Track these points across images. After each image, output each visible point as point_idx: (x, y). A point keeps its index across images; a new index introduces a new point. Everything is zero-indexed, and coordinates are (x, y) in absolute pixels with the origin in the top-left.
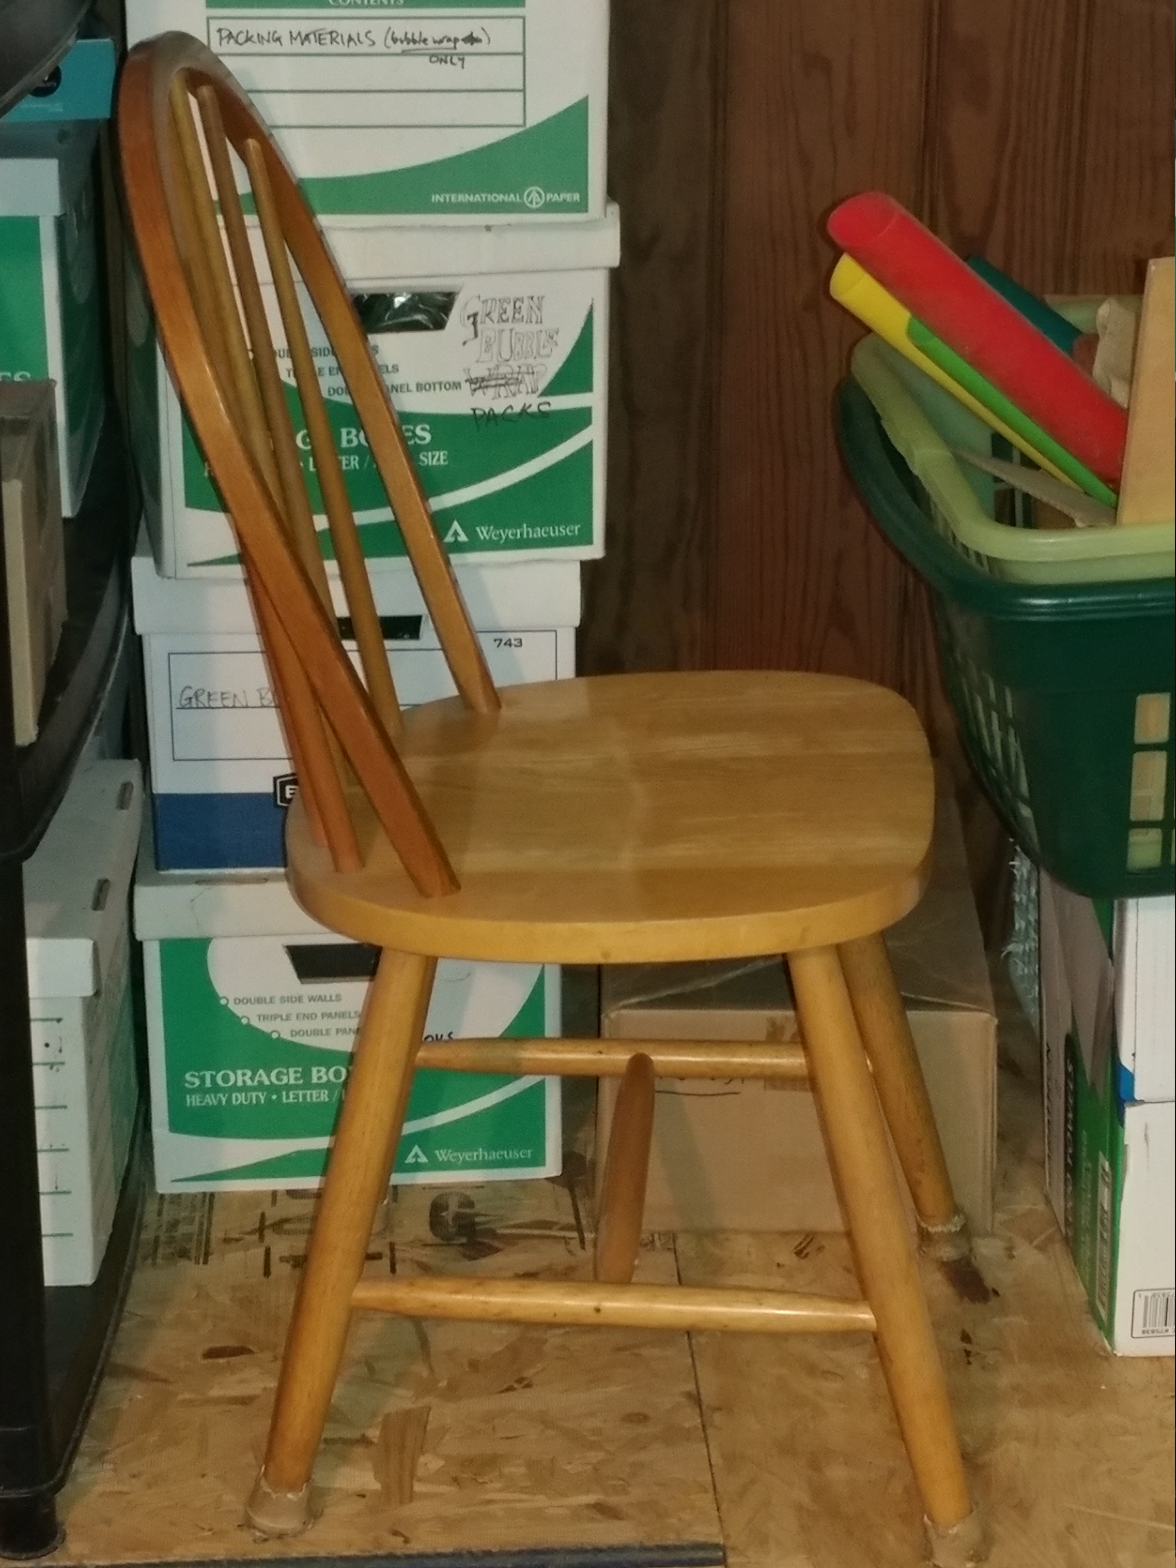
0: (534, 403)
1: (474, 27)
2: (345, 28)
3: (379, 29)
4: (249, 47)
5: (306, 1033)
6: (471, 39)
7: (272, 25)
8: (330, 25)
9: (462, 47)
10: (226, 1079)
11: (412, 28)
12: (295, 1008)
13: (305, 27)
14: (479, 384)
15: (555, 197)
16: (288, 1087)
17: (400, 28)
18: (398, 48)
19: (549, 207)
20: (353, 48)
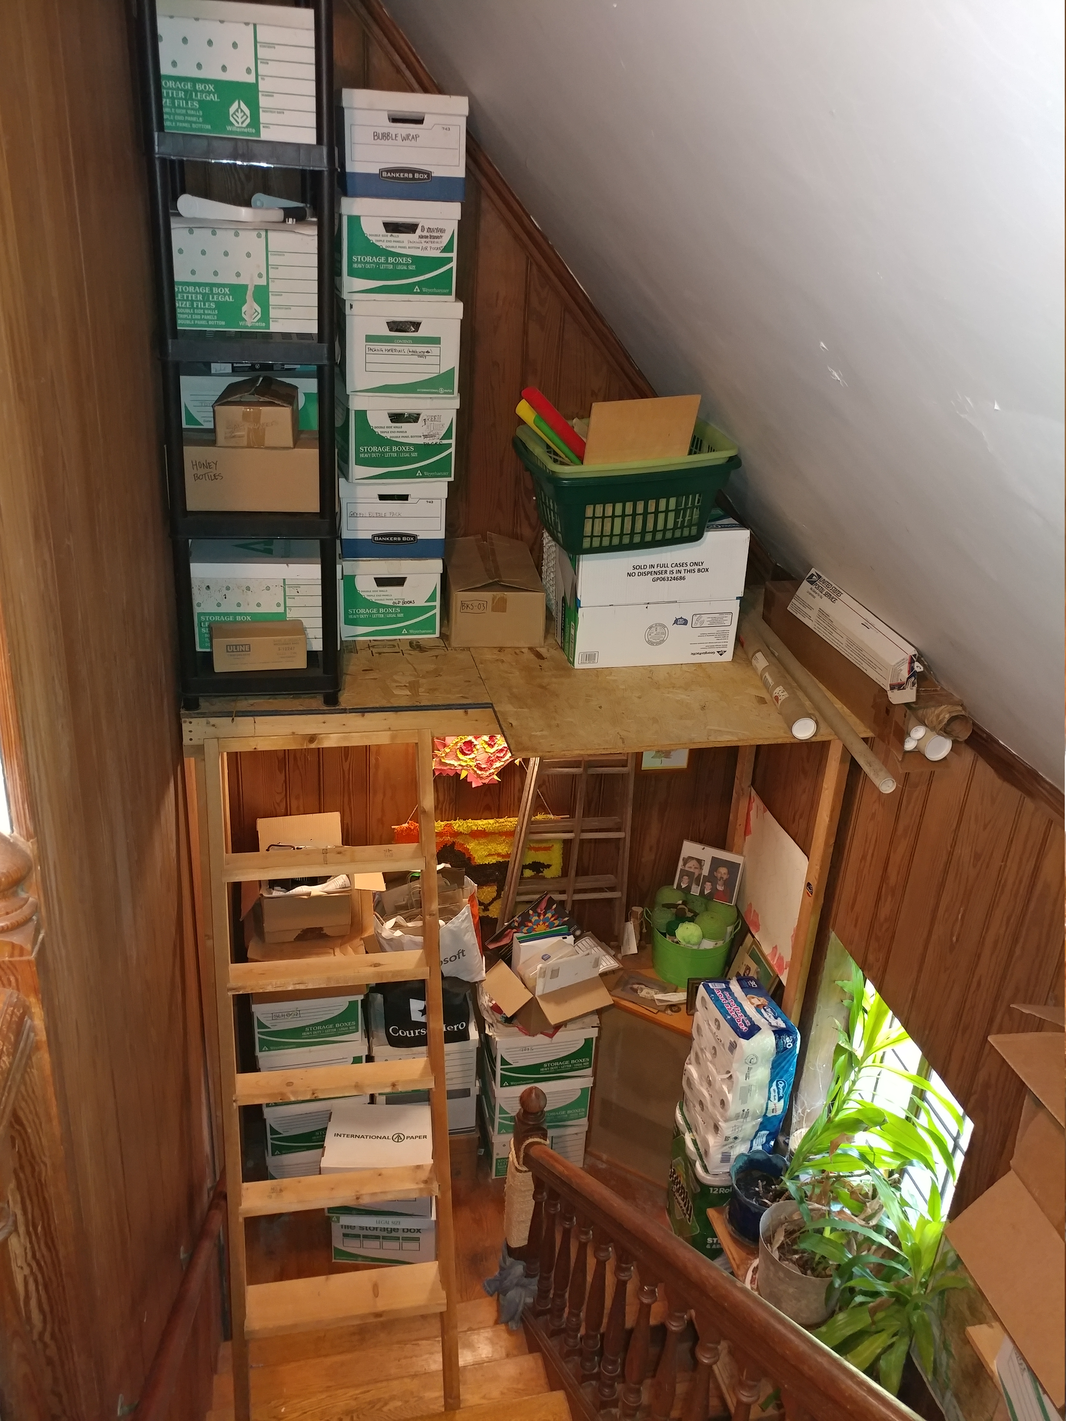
0: (438, 441)
1: (429, 349)
2: (398, 348)
3: (406, 349)
4: (375, 352)
5: (378, 600)
6: (428, 352)
7: (381, 347)
8: (394, 348)
9: (427, 354)
10: (359, 611)
11: (414, 349)
12: (376, 593)
13: (389, 348)
14: (425, 436)
15: (446, 391)
16: (374, 613)
17: (411, 349)
18: (410, 353)
19: (445, 393)
20: (400, 353)
